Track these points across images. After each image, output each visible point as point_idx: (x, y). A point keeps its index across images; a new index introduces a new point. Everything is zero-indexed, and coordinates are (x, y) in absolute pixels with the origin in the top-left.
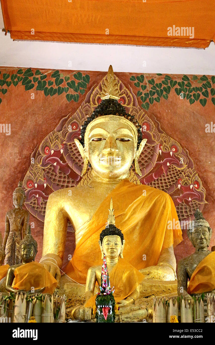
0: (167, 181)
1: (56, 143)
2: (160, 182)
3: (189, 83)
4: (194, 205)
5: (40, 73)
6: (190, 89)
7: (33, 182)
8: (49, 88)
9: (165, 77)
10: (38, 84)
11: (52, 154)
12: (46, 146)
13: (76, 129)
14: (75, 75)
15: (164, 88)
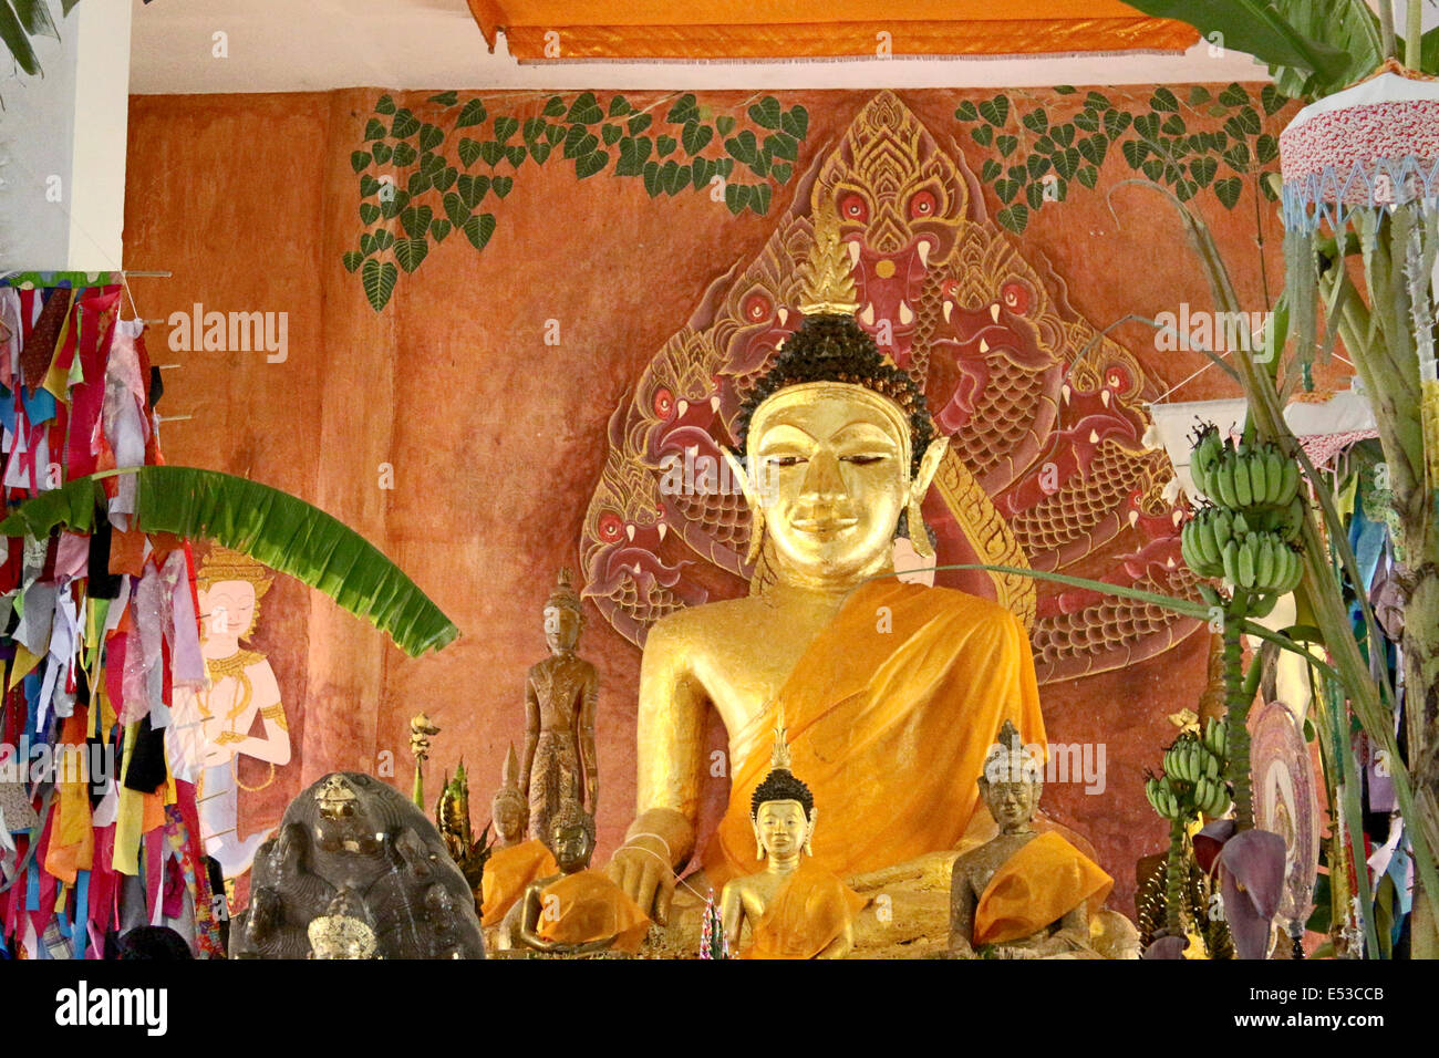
0: (1089, 500)
1: (693, 373)
2: (1064, 504)
3: (1176, 119)
4: (1186, 585)
5: (626, 110)
6: (1179, 140)
7: (619, 520)
8: (662, 163)
9: (1085, 97)
10: (622, 150)
11: (681, 415)
12: (661, 387)
13: (763, 319)
14: (754, 111)
15: (1084, 144)
